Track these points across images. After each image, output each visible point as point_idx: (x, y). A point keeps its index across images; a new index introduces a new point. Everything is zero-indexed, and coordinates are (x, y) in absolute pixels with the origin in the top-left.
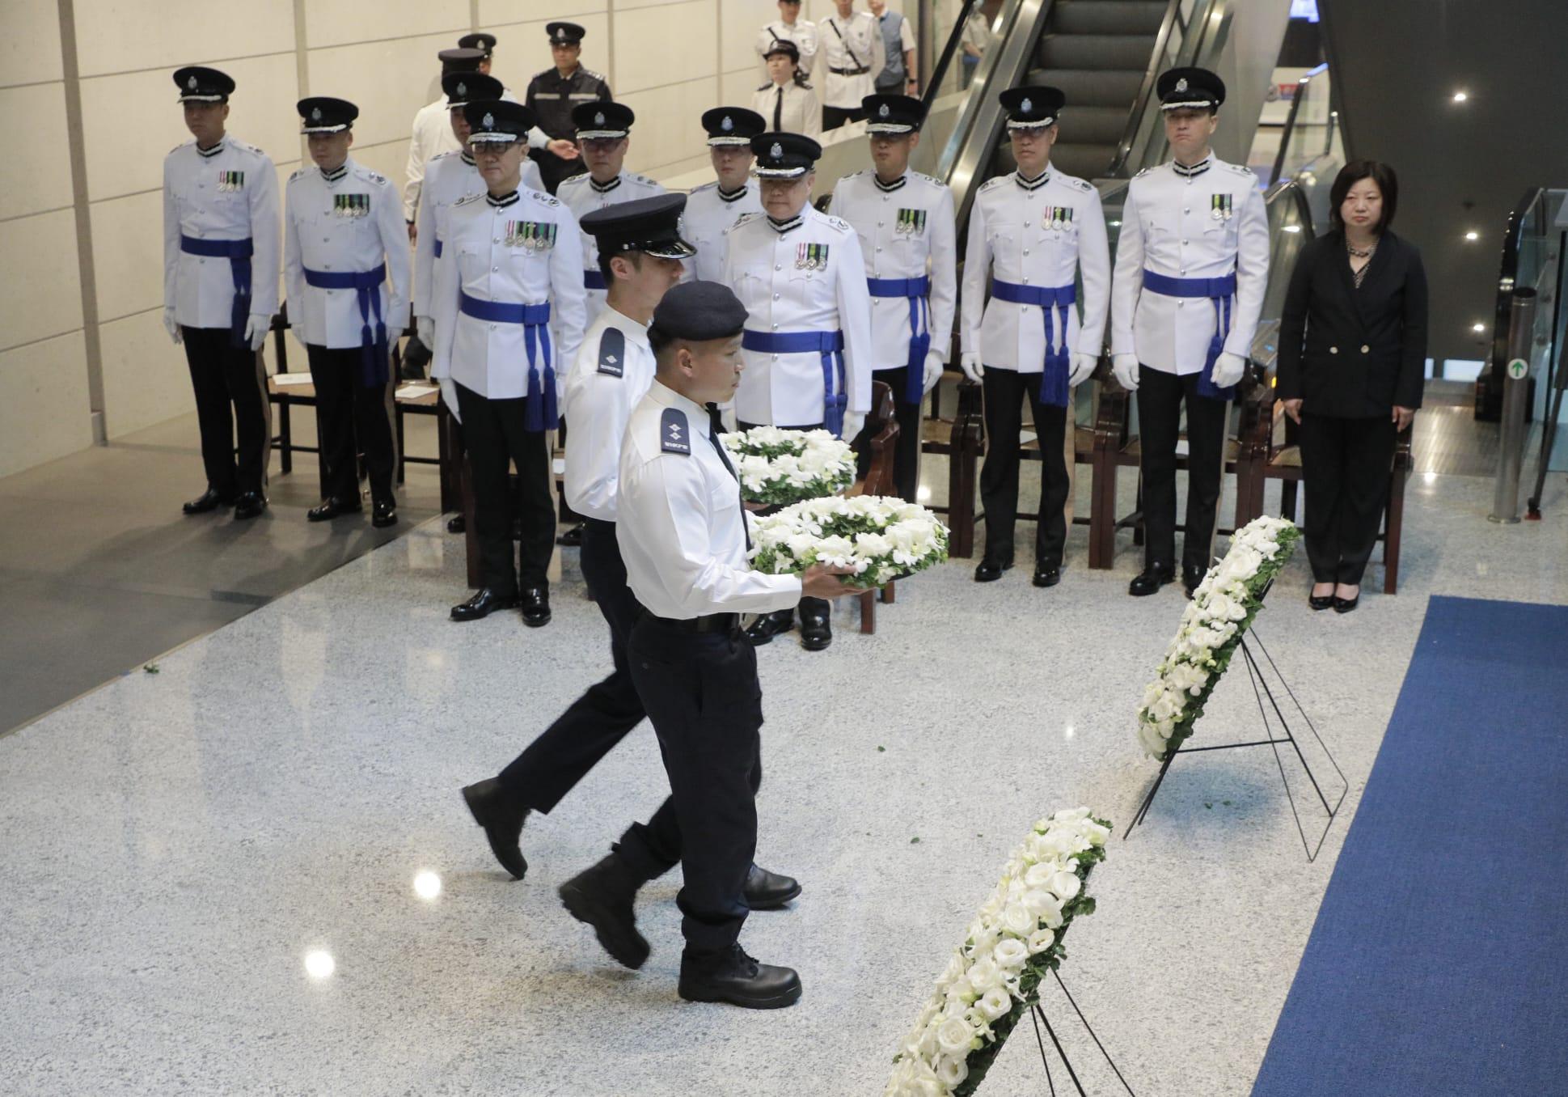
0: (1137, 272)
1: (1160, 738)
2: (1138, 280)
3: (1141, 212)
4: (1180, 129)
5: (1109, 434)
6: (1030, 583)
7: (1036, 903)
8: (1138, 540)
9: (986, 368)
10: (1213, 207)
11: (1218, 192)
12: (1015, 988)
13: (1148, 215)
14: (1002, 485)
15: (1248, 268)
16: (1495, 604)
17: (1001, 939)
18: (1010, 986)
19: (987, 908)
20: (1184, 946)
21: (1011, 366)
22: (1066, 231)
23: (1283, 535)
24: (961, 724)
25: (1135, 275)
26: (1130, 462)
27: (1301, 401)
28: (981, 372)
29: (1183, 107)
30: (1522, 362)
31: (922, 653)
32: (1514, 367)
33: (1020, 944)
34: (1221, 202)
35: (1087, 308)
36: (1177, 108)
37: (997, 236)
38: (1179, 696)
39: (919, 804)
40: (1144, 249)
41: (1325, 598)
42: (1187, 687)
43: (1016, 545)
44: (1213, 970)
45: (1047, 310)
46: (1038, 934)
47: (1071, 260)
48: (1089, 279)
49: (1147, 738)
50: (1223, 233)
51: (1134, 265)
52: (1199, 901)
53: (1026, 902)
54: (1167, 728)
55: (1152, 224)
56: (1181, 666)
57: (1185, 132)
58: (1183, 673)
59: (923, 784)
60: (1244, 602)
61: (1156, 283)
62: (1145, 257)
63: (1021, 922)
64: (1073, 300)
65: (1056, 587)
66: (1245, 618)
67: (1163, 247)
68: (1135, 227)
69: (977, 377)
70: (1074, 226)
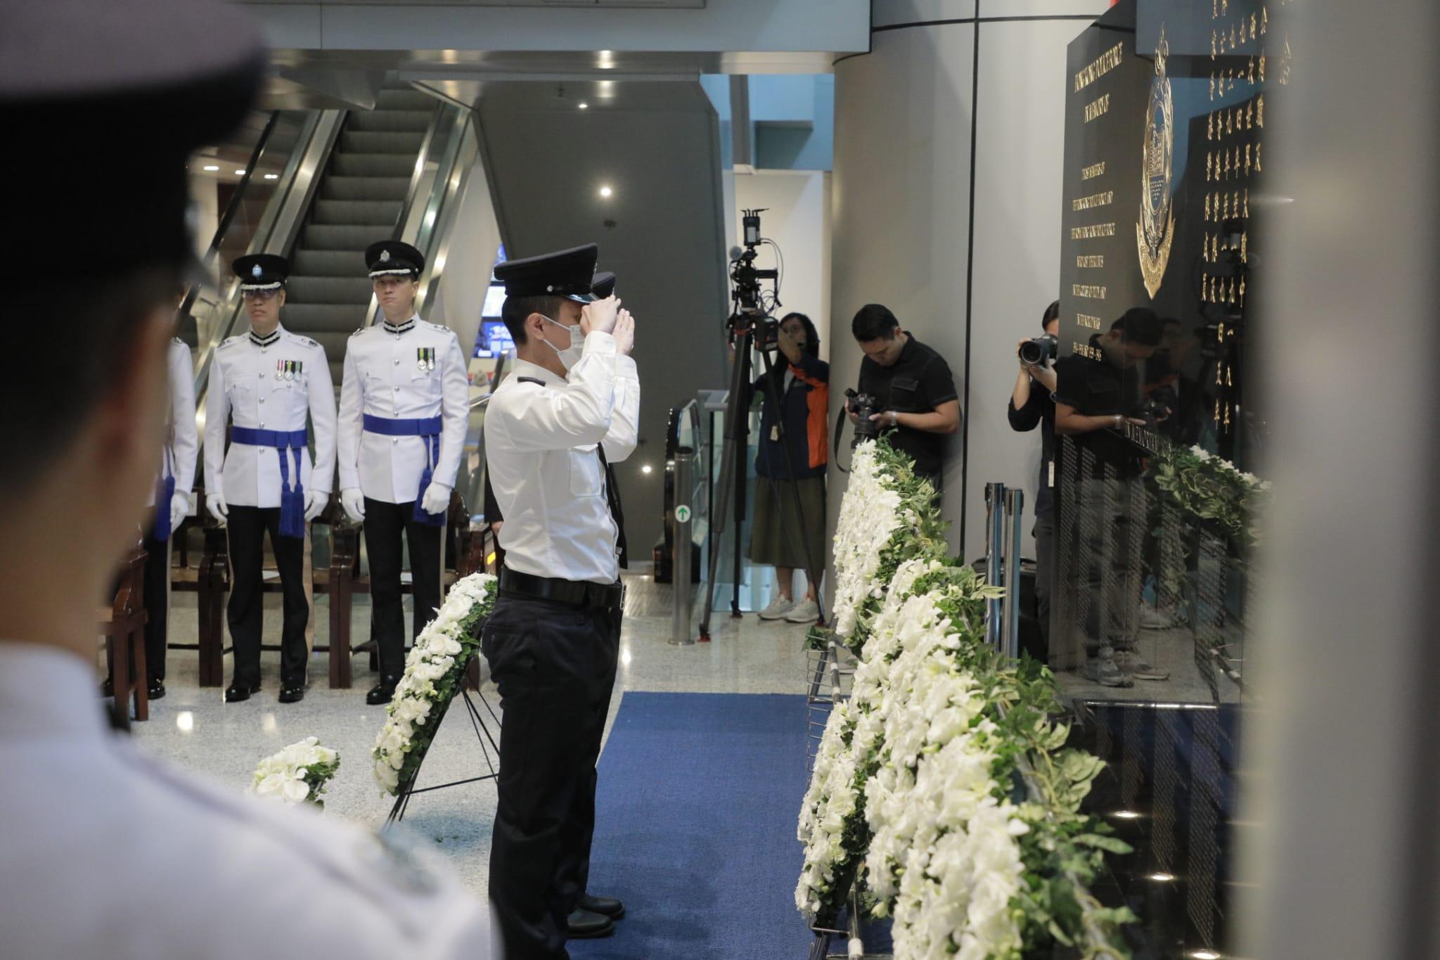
0: (358, 418)
1: (391, 771)
2: (360, 425)
3: (358, 364)
4: (386, 293)
5: (343, 567)
6: (277, 701)
9: (230, 507)
10: (419, 359)
11: (422, 346)
13: (364, 367)
14: (248, 623)
15: (451, 411)
16: (676, 695)
21: (252, 503)
22: (296, 381)
23: (488, 585)
25: (356, 420)
28: (226, 511)
29: (387, 274)
30: (686, 508)
32: (679, 512)
34: (426, 355)
35: (318, 449)
36: (382, 275)
37: (235, 387)
38: (407, 728)
40: (364, 397)
42: (413, 717)
45: (282, 452)
47: (301, 409)
48: (319, 425)
49: (381, 774)
50: (428, 381)
51: (355, 411)
54: (397, 760)
55: (367, 374)
56: (406, 700)
57: (390, 296)
58: (409, 706)
60: (459, 639)
61: (375, 425)
62: (364, 404)
64: (305, 444)
65: (300, 702)
66: (461, 653)
67: (379, 394)
68: (354, 378)
69: (221, 518)
70: (304, 378)
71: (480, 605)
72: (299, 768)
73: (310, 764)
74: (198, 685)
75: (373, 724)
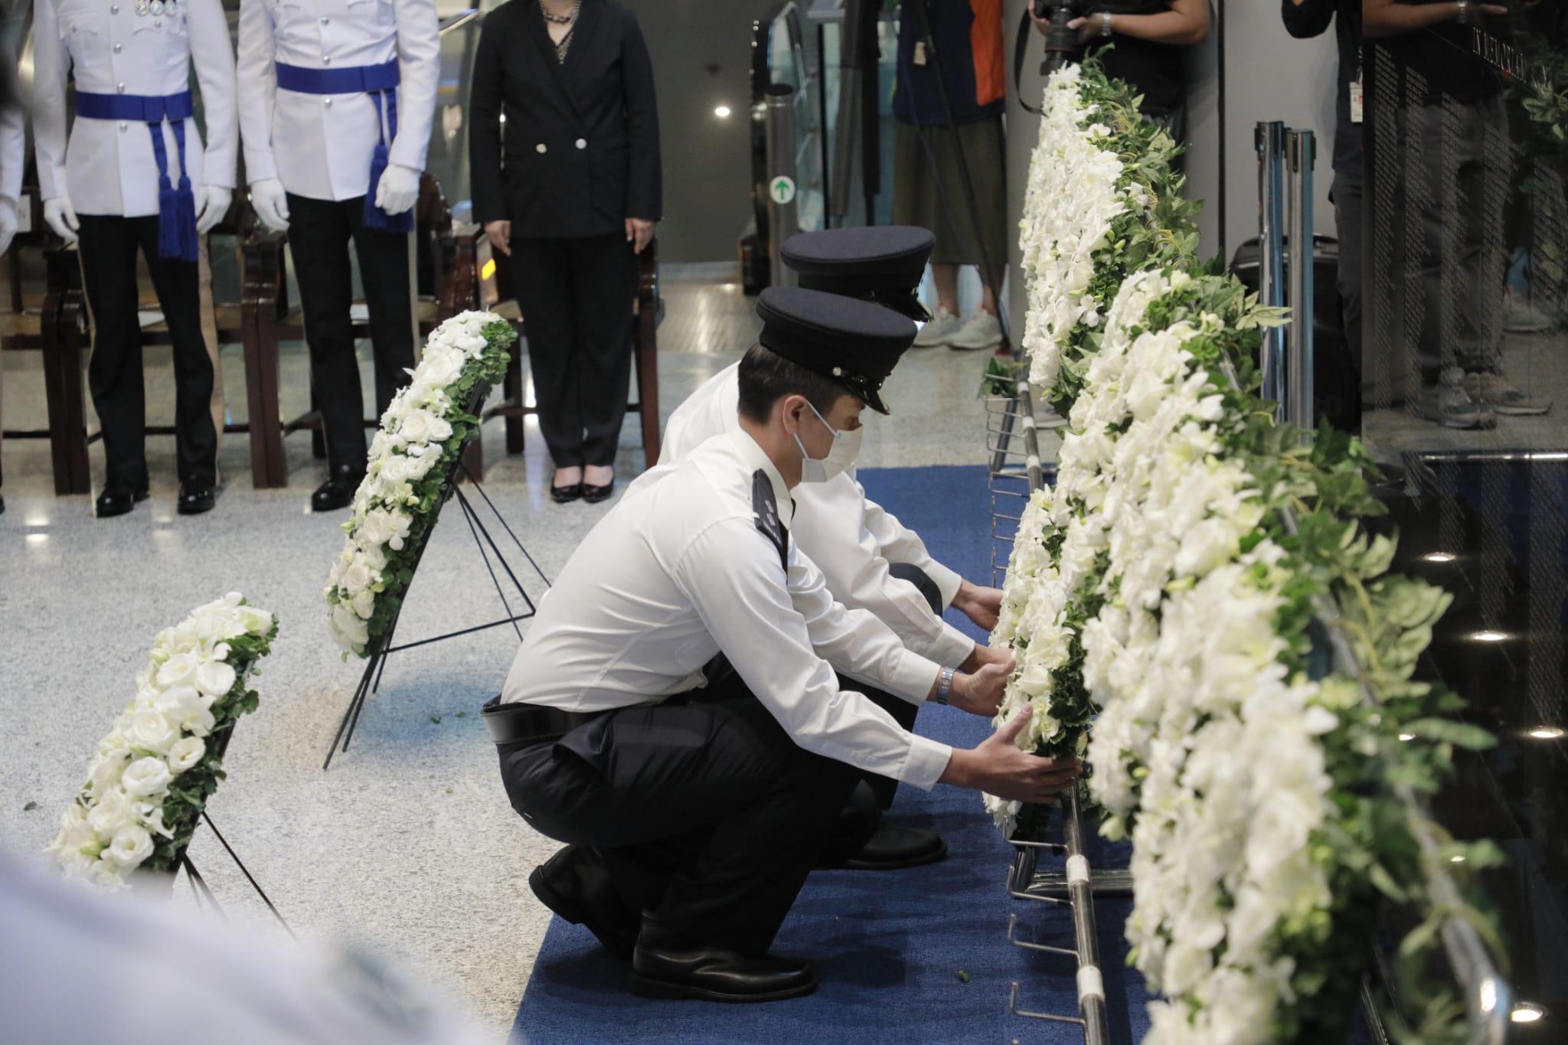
0: (268, 68)
1: (356, 621)
2: (271, 79)
5: (261, 301)
6: (174, 513)
7: (174, 704)
9: (81, 218)
12: (156, 823)
14: (120, 381)
15: (411, 51)
17: (131, 762)
18: (148, 821)
20: (415, 873)
21: (113, 210)
22: (170, 16)
23: (490, 330)
24: (88, 673)
25: (265, 72)
26: (293, 335)
27: (507, 223)
28: (75, 224)
30: (787, 180)
31: (26, 602)
32: (777, 187)
33: (158, 763)
35: (210, 121)
37: (74, 30)
38: (376, 555)
39: (33, 766)
40: (274, 36)
41: (572, 487)
42: (384, 540)
44: (457, 893)
45: (155, 127)
46: (182, 745)
47: (180, 59)
48: (209, 82)
49: (341, 626)
51: (261, 59)
52: (431, 823)
53: (160, 707)
54: (364, 604)
56: (373, 513)
58: (377, 522)
59: (37, 744)
60: (448, 415)
61: (293, 79)
62: (276, 45)
63: (155, 733)
64: (189, 113)
65: (211, 513)
66: (451, 437)
67: (297, 30)
68: (258, 6)
69: (68, 233)
70: (180, 11)
71: (477, 361)
72: (217, 643)
73: (233, 636)
74: (53, 494)
75: (324, 542)
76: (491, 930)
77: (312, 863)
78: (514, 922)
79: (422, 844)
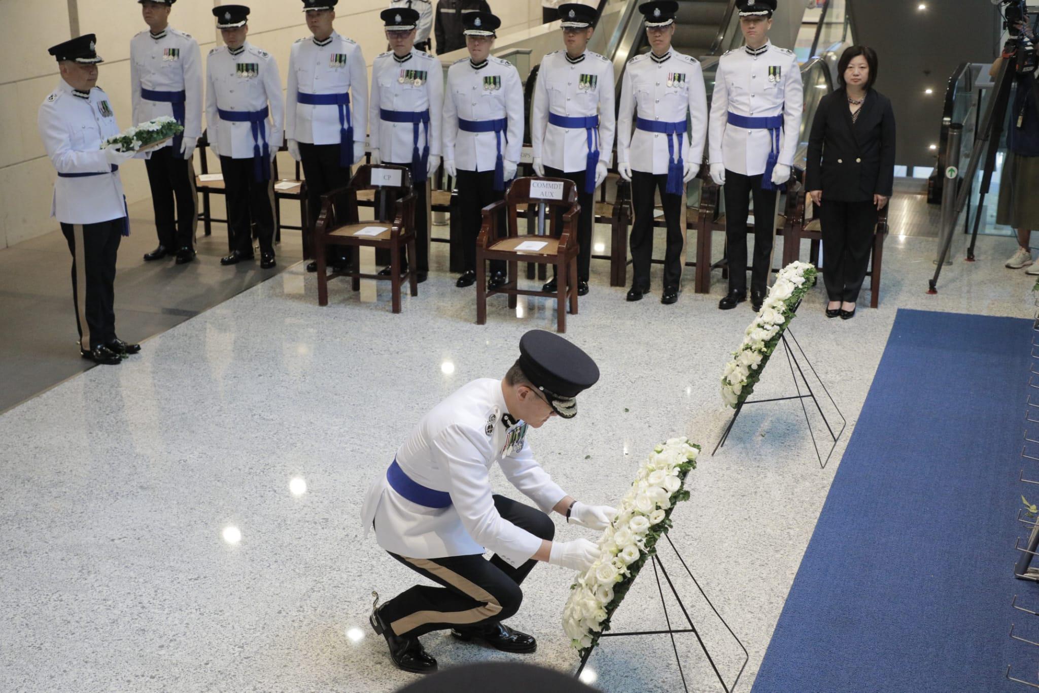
0: (724, 113)
2: (725, 118)
3: (726, 77)
4: (750, 28)
5: (707, 211)
6: (660, 302)
7: (654, 494)
8: (725, 275)
9: (633, 172)
10: (770, 74)
11: (772, 65)
12: (642, 545)
13: (730, 78)
14: (643, 242)
15: (790, 111)
16: (935, 313)
17: (634, 516)
18: (639, 544)
19: (627, 498)
20: (746, 519)
21: (648, 170)
22: (681, 88)
23: (807, 272)
25: (722, 115)
26: (720, 229)
27: (821, 192)
28: (630, 175)
29: (752, 15)
30: (954, 168)
31: (594, 344)
32: (949, 171)
33: (644, 519)
34: (774, 71)
35: (693, 134)
36: (748, 16)
37: (640, 91)
38: (745, 370)
39: (591, 435)
40: (728, 99)
41: (835, 311)
42: (749, 364)
43: (651, 279)
44: (764, 533)
45: (670, 136)
46: (655, 513)
47: (684, 106)
48: (695, 117)
49: (726, 395)
50: (775, 90)
51: (721, 109)
52: (756, 492)
53: (648, 494)
54: (738, 389)
55: (733, 84)
56: (746, 352)
57: (754, 30)
58: (747, 356)
59: (593, 423)
60: (784, 313)
61: (735, 120)
62: (729, 104)
63: (645, 506)
64: (685, 130)
65: (675, 304)
66: (784, 323)
67: (738, 98)
68: (723, 86)
69: (627, 177)
70: (686, 85)
72: (675, 467)
73: (681, 463)
74: (609, 285)
76: (777, 556)
77: (702, 507)
78: (787, 553)
79: (751, 503)
